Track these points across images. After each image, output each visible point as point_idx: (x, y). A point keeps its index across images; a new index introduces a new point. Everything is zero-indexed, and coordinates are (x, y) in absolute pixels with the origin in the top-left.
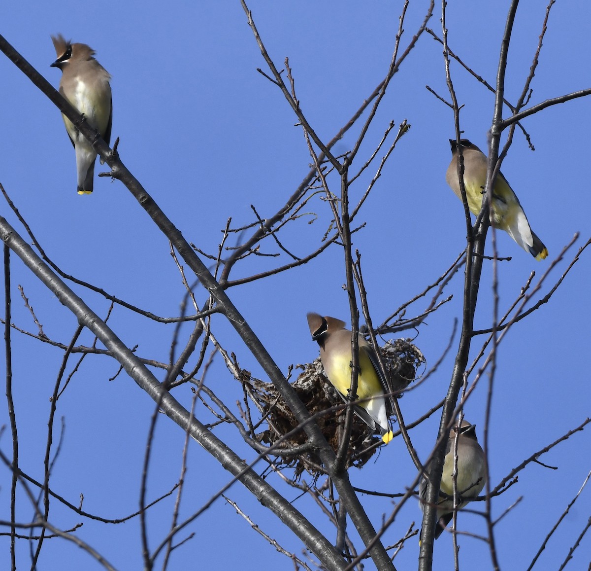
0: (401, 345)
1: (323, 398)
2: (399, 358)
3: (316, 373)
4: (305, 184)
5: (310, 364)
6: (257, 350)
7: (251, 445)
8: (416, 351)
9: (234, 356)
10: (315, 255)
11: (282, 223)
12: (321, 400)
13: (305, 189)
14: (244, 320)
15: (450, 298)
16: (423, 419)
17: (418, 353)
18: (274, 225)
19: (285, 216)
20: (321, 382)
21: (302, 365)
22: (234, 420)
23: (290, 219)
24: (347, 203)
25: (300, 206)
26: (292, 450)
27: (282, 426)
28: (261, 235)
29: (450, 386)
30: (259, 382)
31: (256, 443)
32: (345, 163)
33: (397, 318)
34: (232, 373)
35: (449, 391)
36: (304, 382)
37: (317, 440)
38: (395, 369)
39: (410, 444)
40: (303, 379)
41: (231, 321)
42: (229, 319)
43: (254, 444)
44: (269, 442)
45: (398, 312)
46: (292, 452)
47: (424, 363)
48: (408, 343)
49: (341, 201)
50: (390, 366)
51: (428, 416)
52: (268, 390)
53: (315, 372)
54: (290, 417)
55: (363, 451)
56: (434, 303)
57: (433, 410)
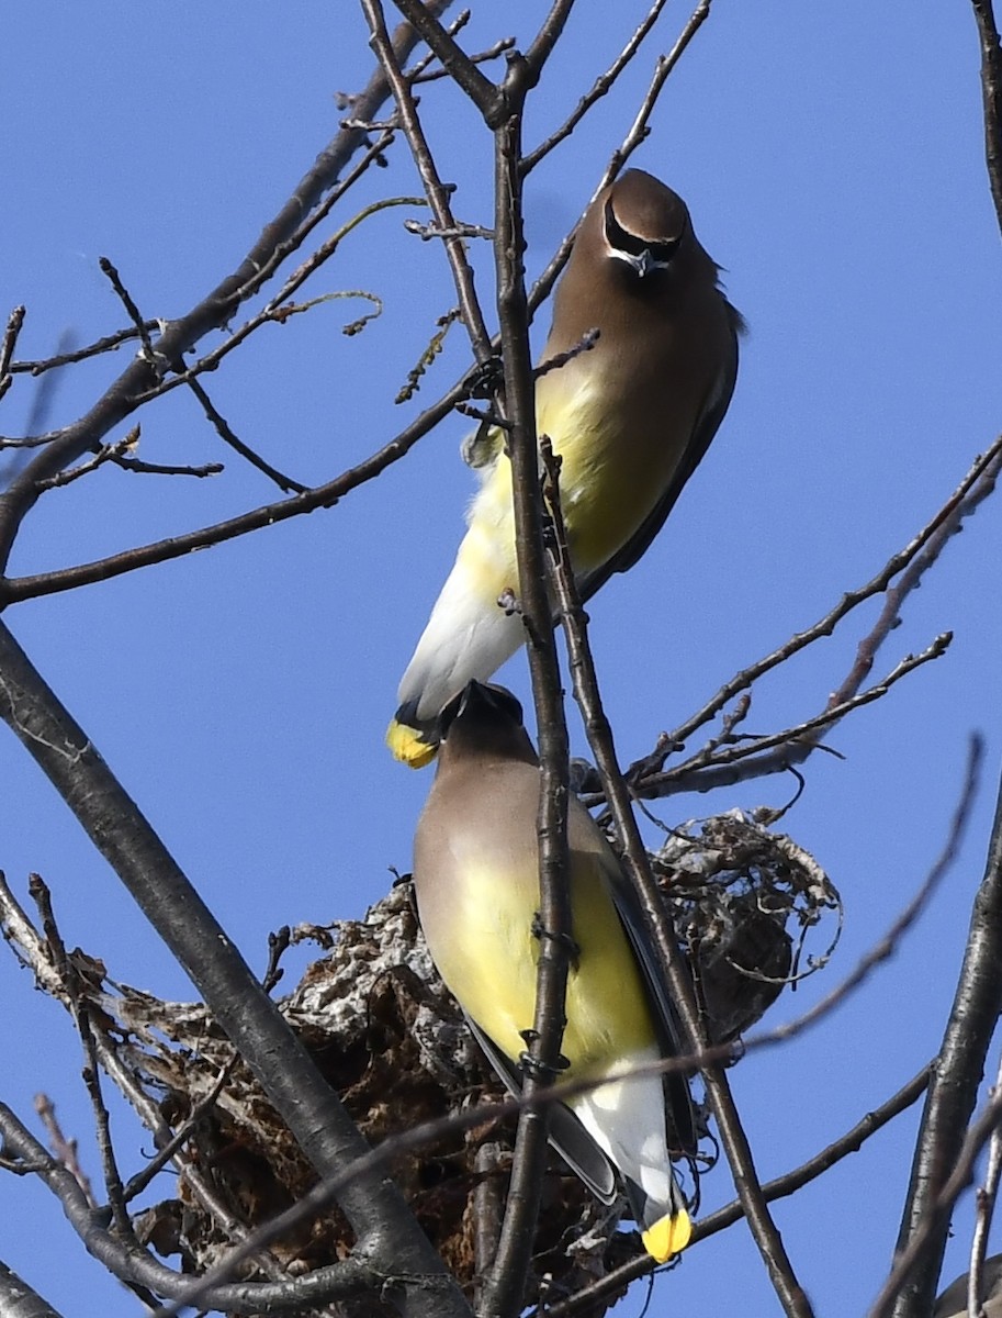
0: (730, 840)
1: (409, 1068)
2: (724, 900)
3: (379, 964)
4: (325, 176)
5: (353, 925)
6: (140, 867)
7: (114, 1269)
8: (796, 863)
9: (40, 890)
10: (373, 470)
11: (231, 338)
12: (403, 1078)
13: (326, 196)
14: (87, 739)
15: (941, 647)
16: (832, 1157)
17: (804, 869)
18: (196, 346)
19: (243, 305)
20: (401, 1002)
21: (320, 930)
22: (42, 1161)
23: (268, 318)
24: (521, 246)
25: (310, 262)
26: (290, 1287)
27: (235, 1186)
28: (140, 386)
29: (953, 1019)
30: (138, 1003)
31: (135, 1260)
32: (512, 78)
33: (714, 729)
34: (24, 963)
35: (947, 1038)
36: (328, 998)
37: (396, 1247)
38: (711, 946)
39: (779, 1259)
40: (323, 988)
41: (32, 746)
42: (22, 734)
43: (128, 1262)
44: (178, 1249)
45: (719, 705)
46: (289, 1297)
47: (833, 907)
48: (762, 828)
49: (494, 238)
50: (694, 933)
51: (853, 1144)
52: (179, 1032)
53: (374, 958)
54: (275, 1150)
55: (582, 1293)
56: (864, 667)
57: (878, 1120)
